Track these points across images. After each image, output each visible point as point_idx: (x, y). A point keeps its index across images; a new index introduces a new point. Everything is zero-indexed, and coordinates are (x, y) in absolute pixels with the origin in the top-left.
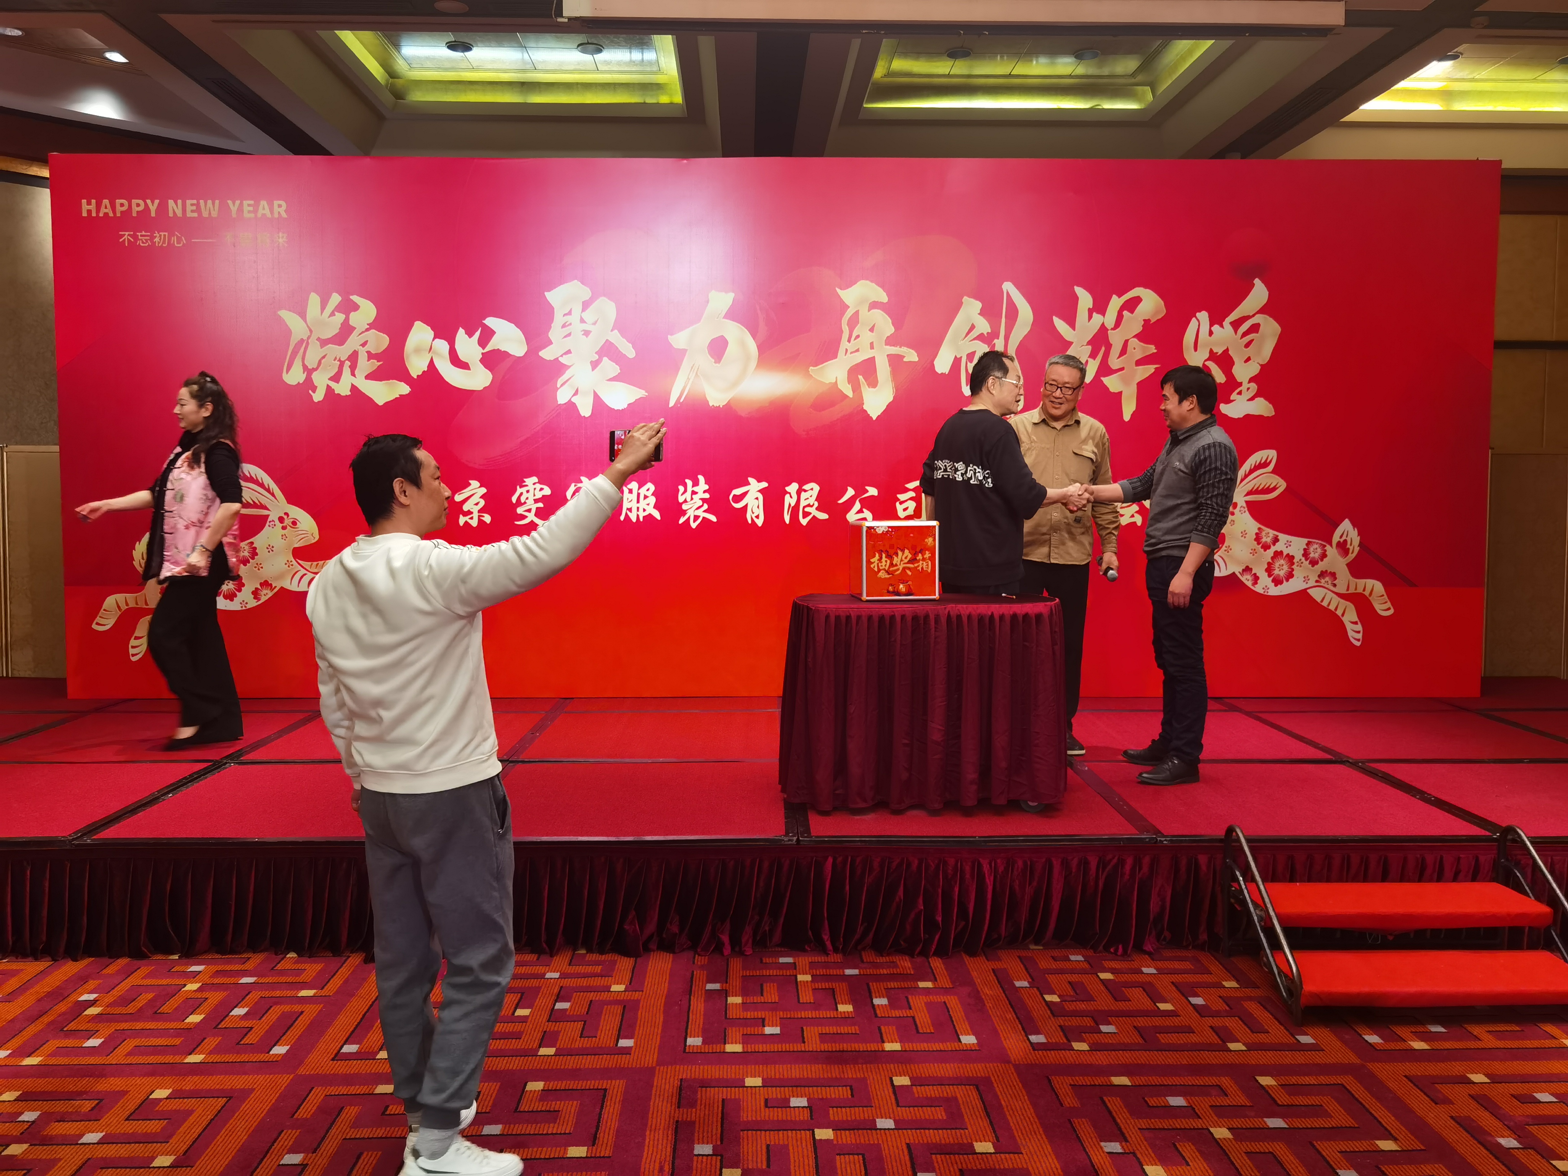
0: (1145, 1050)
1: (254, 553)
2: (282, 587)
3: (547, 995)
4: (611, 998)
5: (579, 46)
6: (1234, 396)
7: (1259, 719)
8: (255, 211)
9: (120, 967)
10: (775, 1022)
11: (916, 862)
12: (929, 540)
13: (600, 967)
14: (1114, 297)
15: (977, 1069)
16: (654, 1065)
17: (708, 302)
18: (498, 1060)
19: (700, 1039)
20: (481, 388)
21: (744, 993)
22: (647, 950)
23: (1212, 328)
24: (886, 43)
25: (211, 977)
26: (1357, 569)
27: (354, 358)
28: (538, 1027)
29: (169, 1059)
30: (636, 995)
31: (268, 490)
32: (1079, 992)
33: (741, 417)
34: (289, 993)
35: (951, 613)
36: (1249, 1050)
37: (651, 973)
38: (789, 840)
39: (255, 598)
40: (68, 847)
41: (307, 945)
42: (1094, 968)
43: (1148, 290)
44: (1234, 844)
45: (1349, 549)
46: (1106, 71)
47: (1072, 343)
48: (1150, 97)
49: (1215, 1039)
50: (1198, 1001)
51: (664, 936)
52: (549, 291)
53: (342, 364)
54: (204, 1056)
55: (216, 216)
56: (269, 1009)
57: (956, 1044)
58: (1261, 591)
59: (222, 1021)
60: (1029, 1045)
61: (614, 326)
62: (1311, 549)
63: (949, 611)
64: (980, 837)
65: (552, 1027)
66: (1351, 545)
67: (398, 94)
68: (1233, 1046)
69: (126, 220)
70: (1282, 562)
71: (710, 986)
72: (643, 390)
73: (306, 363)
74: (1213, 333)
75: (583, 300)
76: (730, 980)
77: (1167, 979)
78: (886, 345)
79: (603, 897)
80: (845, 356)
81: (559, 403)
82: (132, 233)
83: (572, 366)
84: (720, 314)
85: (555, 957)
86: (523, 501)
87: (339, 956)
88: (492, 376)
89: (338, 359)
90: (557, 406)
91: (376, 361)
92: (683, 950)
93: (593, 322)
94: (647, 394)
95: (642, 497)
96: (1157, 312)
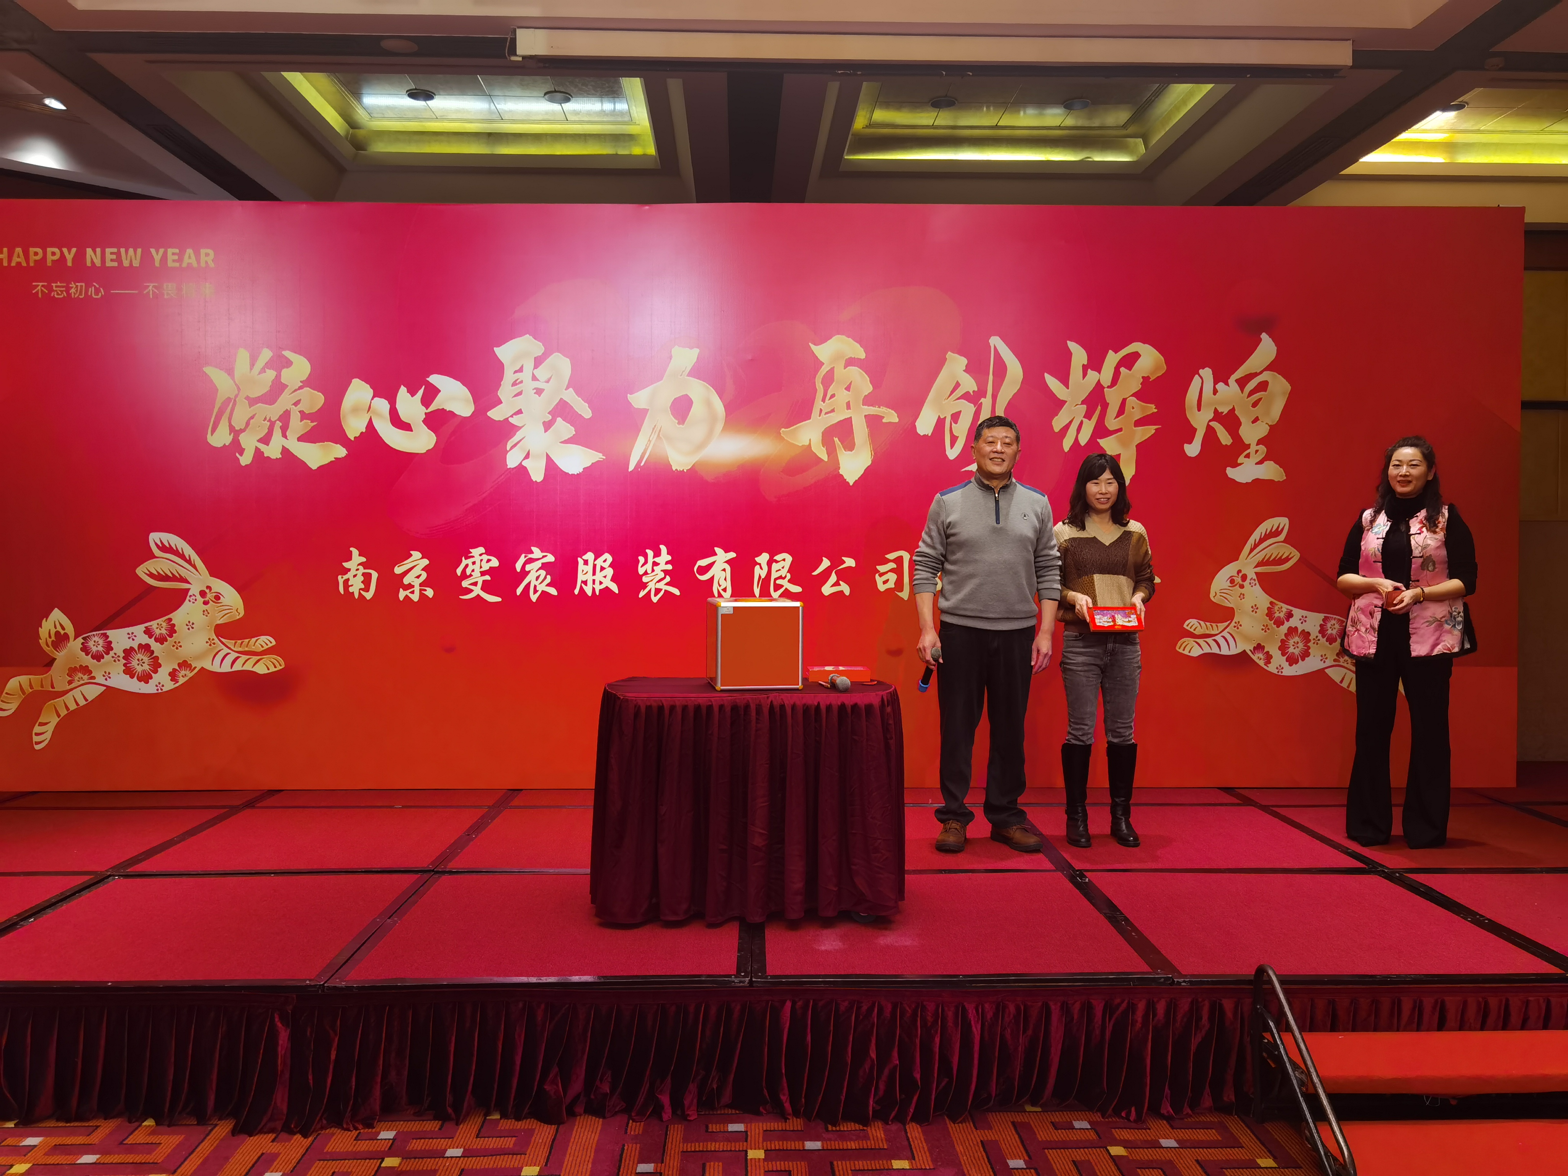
1: (172, 630)
2: (202, 667)
5: (545, 94)
6: (1241, 459)
7: (1276, 815)
8: (180, 260)
13: (514, 1139)
14: (1110, 352)
17: (671, 359)
20: (424, 451)
22: (572, 1114)
23: (1217, 386)
24: (866, 91)
25: (45, 1154)
27: (285, 418)
31: (189, 561)
33: (707, 482)
37: (574, 1148)
38: (741, 982)
39: (171, 680)
41: (166, 1110)
42: (1103, 1141)
43: (1147, 346)
44: (1265, 986)
46: (1096, 123)
47: (1064, 402)
48: (1142, 149)
51: (592, 1097)
52: (499, 346)
53: (272, 424)
55: (138, 265)
58: (1275, 671)
61: (568, 385)
62: (1329, 625)
64: (964, 976)
67: (359, 145)
69: (41, 270)
70: (1297, 639)
71: (643, 1168)
72: (600, 452)
73: (233, 424)
74: (1217, 392)
75: (536, 356)
76: (667, 1159)
77: (1190, 1155)
78: (863, 405)
79: (520, 1051)
80: (820, 416)
81: (508, 467)
82: (46, 284)
83: (523, 426)
84: (684, 371)
85: (461, 1126)
86: (468, 573)
87: (203, 1125)
88: (436, 438)
89: (268, 419)
90: (507, 471)
91: (310, 421)
92: (616, 1113)
93: (546, 378)
94: (604, 458)
95: (598, 569)
96: (1157, 369)
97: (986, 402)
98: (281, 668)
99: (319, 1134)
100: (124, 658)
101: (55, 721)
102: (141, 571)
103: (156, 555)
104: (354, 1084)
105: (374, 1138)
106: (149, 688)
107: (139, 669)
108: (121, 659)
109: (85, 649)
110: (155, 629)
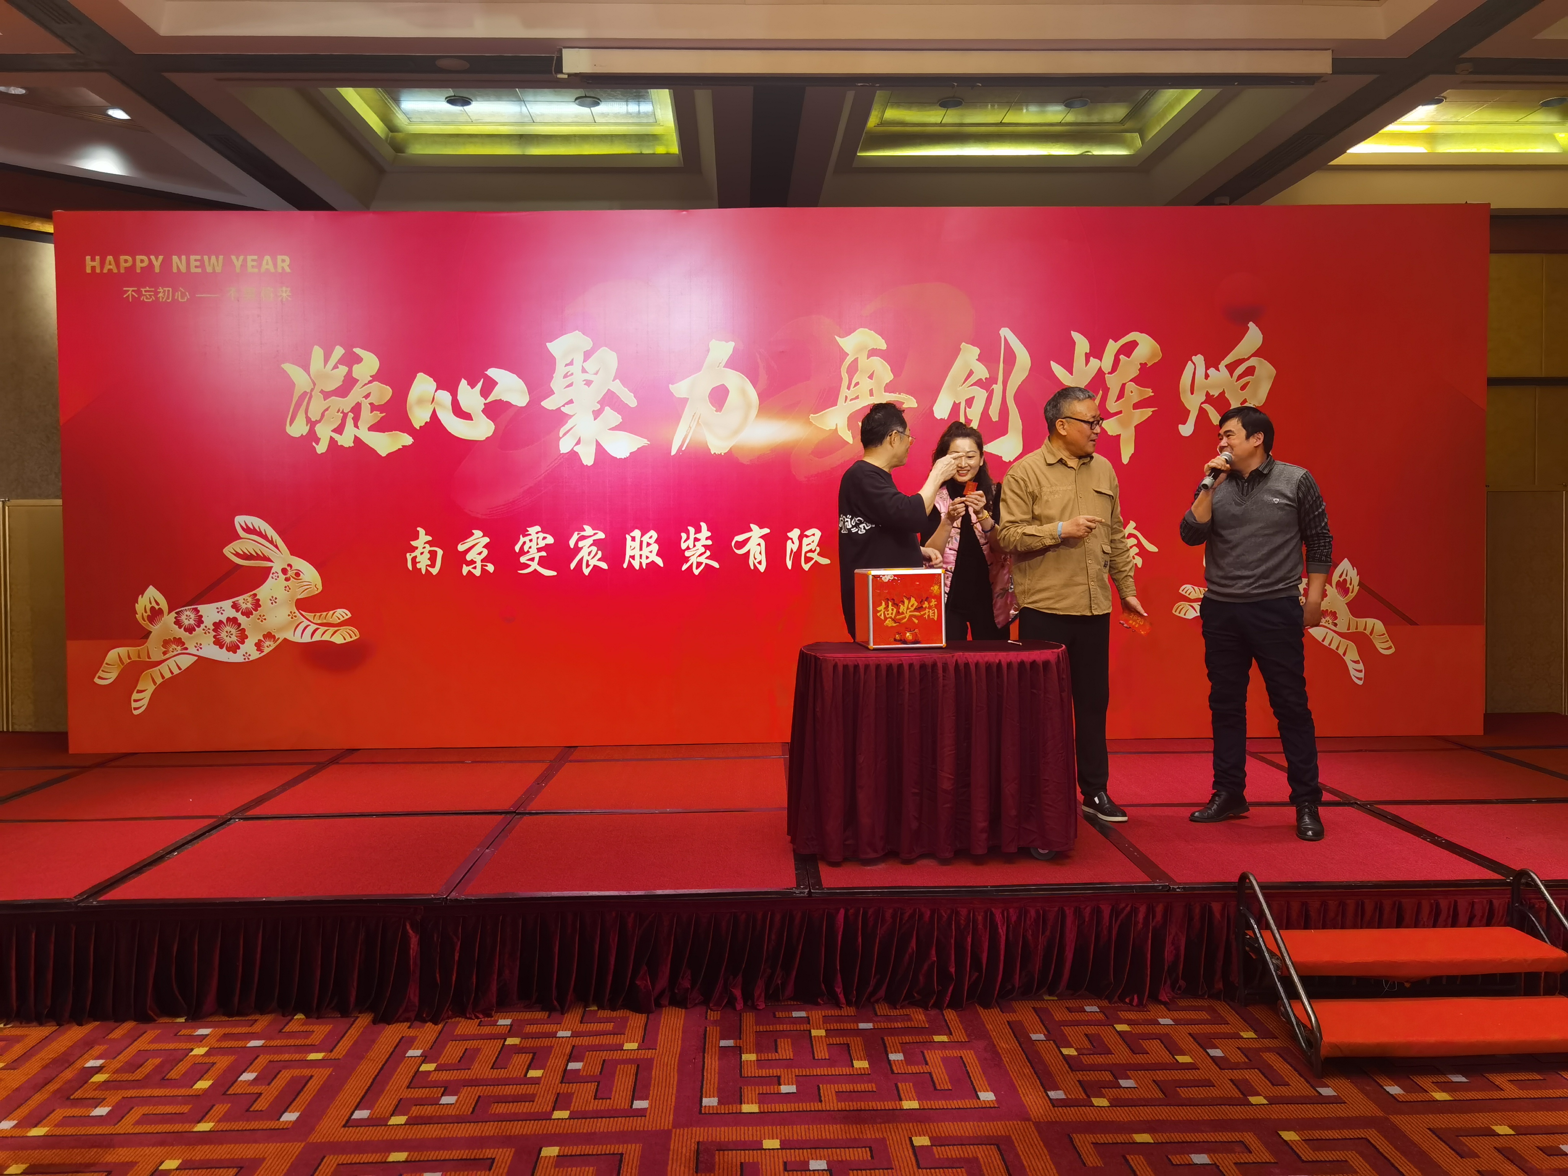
0: (1166, 1106)
1: (257, 605)
2: (285, 639)
3: (559, 1056)
4: (624, 1058)
5: (576, 99)
8: (260, 266)
9: (125, 1031)
10: (790, 1080)
11: (929, 913)
12: (935, 588)
13: (612, 1024)
14: (1111, 341)
15: (997, 1127)
16: (670, 1127)
17: (708, 351)
18: (511, 1125)
19: (716, 1099)
20: (483, 438)
21: (759, 1049)
22: (659, 1006)
23: (1208, 371)
24: (879, 95)
25: (218, 1041)
26: (1357, 608)
27: (357, 410)
28: (551, 1089)
29: (177, 1127)
30: (650, 1054)
31: (271, 542)
32: (1097, 1045)
33: (742, 465)
34: (297, 1057)
35: (959, 661)
36: (1271, 1104)
37: (664, 1029)
38: (801, 893)
39: (257, 650)
40: (73, 910)
41: (315, 1006)
42: (1111, 1020)
43: (1144, 335)
44: (1248, 891)
45: (1348, 588)
46: (1095, 118)
48: (1139, 143)
49: (1236, 1094)
50: (1216, 1053)
51: (676, 991)
52: (551, 342)
53: (345, 416)
54: (213, 1124)
55: (220, 271)
56: (278, 1073)
57: (974, 1101)
59: (230, 1087)
60: (1049, 1102)
61: (615, 376)
63: (957, 660)
64: (992, 887)
65: (564, 1088)
66: (1351, 584)
67: (398, 147)
68: (1254, 1100)
69: (131, 276)
71: (723, 1043)
72: (645, 439)
73: (309, 416)
74: (1209, 376)
75: (585, 350)
76: (744, 1036)
77: (1184, 1030)
78: (885, 392)
79: (614, 952)
80: (845, 402)
81: (561, 453)
82: (136, 289)
83: (573, 416)
84: (720, 363)
85: (566, 1015)
86: (526, 550)
87: (347, 1017)
88: (494, 426)
89: (341, 411)
90: (559, 456)
91: (378, 412)
92: (696, 1005)
93: (595, 371)
94: (649, 443)
95: (645, 544)
96: (1153, 355)
97: (998, 388)
98: (356, 638)
99: (447, 1022)
100: (213, 630)
101: (151, 688)
102: (228, 551)
104: (475, 980)
105: (495, 1024)
106: (236, 658)
107: (228, 640)
108: (211, 631)
109: (178, 623)
110: (242, 604)
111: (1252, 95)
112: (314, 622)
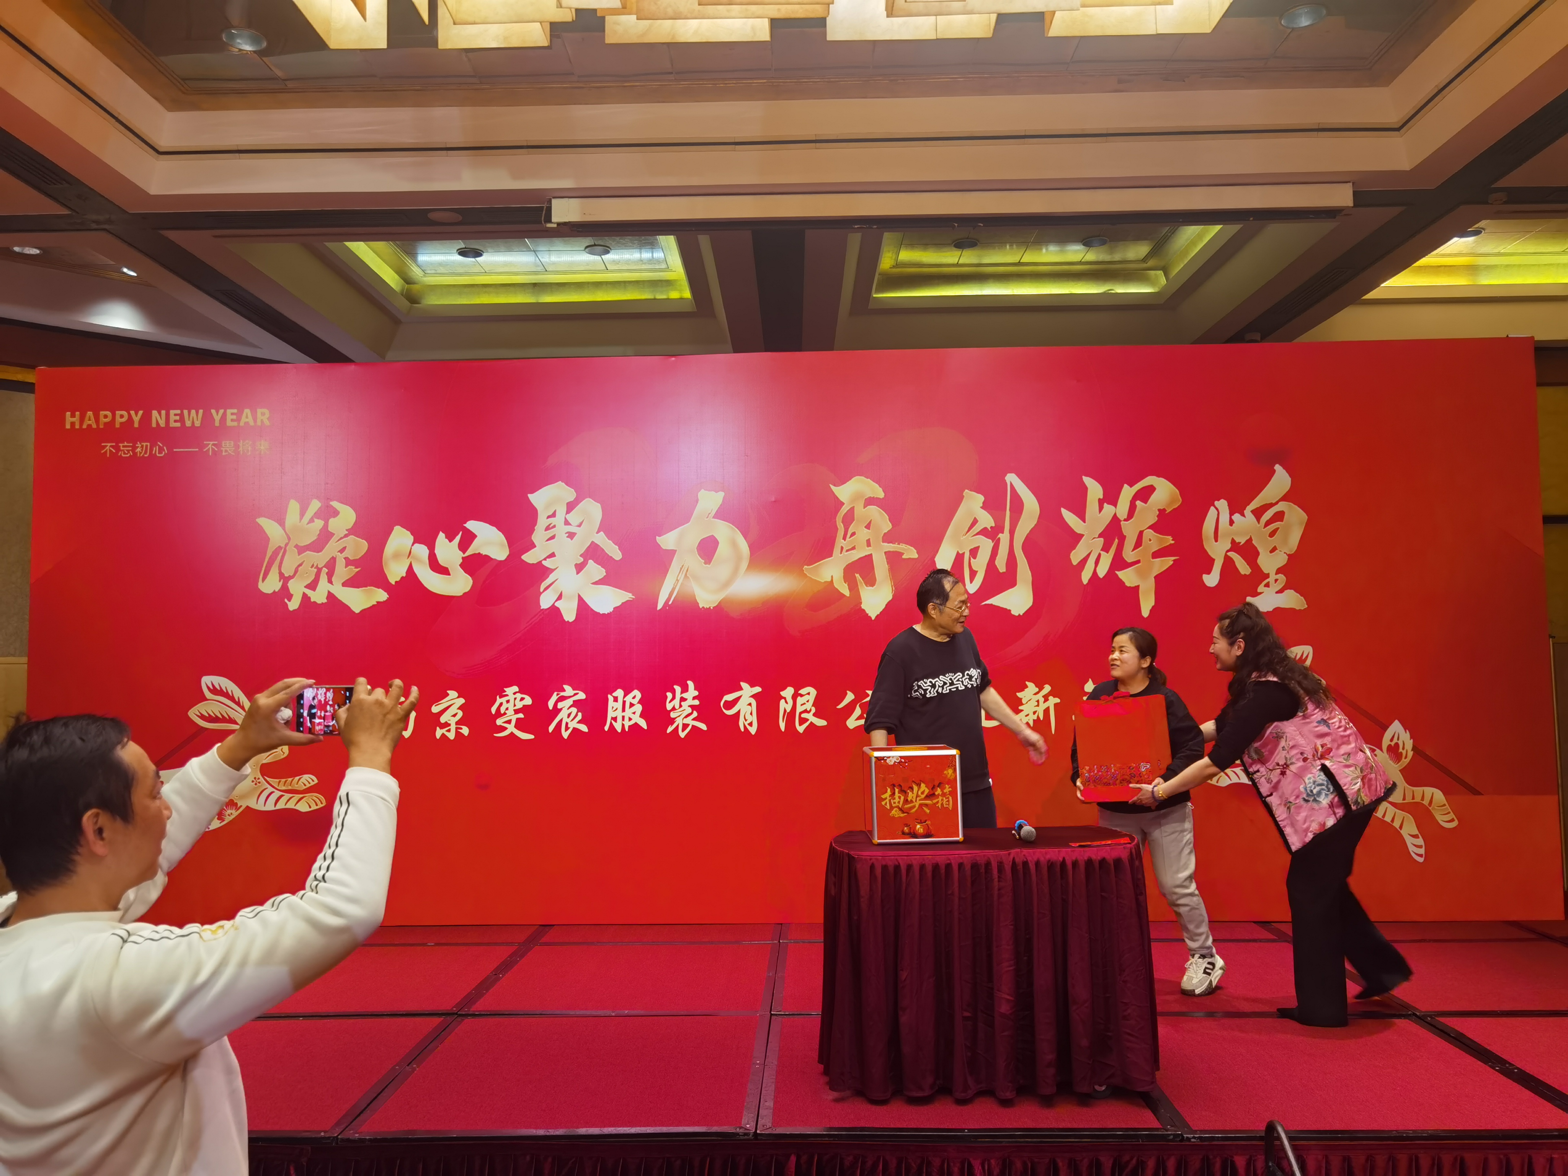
5: (586, 248)
6: (1261, 588)
8: (238, 420)
14: (1125, 485)
17: (697, 502)
20: (460, 594)
23: (1233, 517)
24: (888, 237)
26: (1413, 776)
27: (331, 565)
33: (733, 619)
43: (1161, 479)
44: (1274, 1142)
45: (1401, 753)
46: (1117, 257)
47: (1083, 535)
48: (1163, 281)
52: (532, 493)
53: (319, 571)
55: (199, 425)
61: (599, 529)
66: (1403, 748)
67: (414, 299)
69: (109, 432)
72: (630, 593)
73: (283, 571)
74: (1233, 522)
75: (568, 502)
78: (883, 542)
80: (841, 553)
81: (542, 608)
82: (114, 444)
83: (555, 569)
84: (710, 514)
86: (502, 712)
88: (472, 581)
89: (315, 566)
90: (540, 612)
91: (353, 567)
93: (578, 523)
94: (634, 597)
95: (627, 705)
96: (1172, 501)
97: (1004, 537)
102: (193, 714)
103: (208, 698)
111: (1274, 230)
112: (279, 788)
